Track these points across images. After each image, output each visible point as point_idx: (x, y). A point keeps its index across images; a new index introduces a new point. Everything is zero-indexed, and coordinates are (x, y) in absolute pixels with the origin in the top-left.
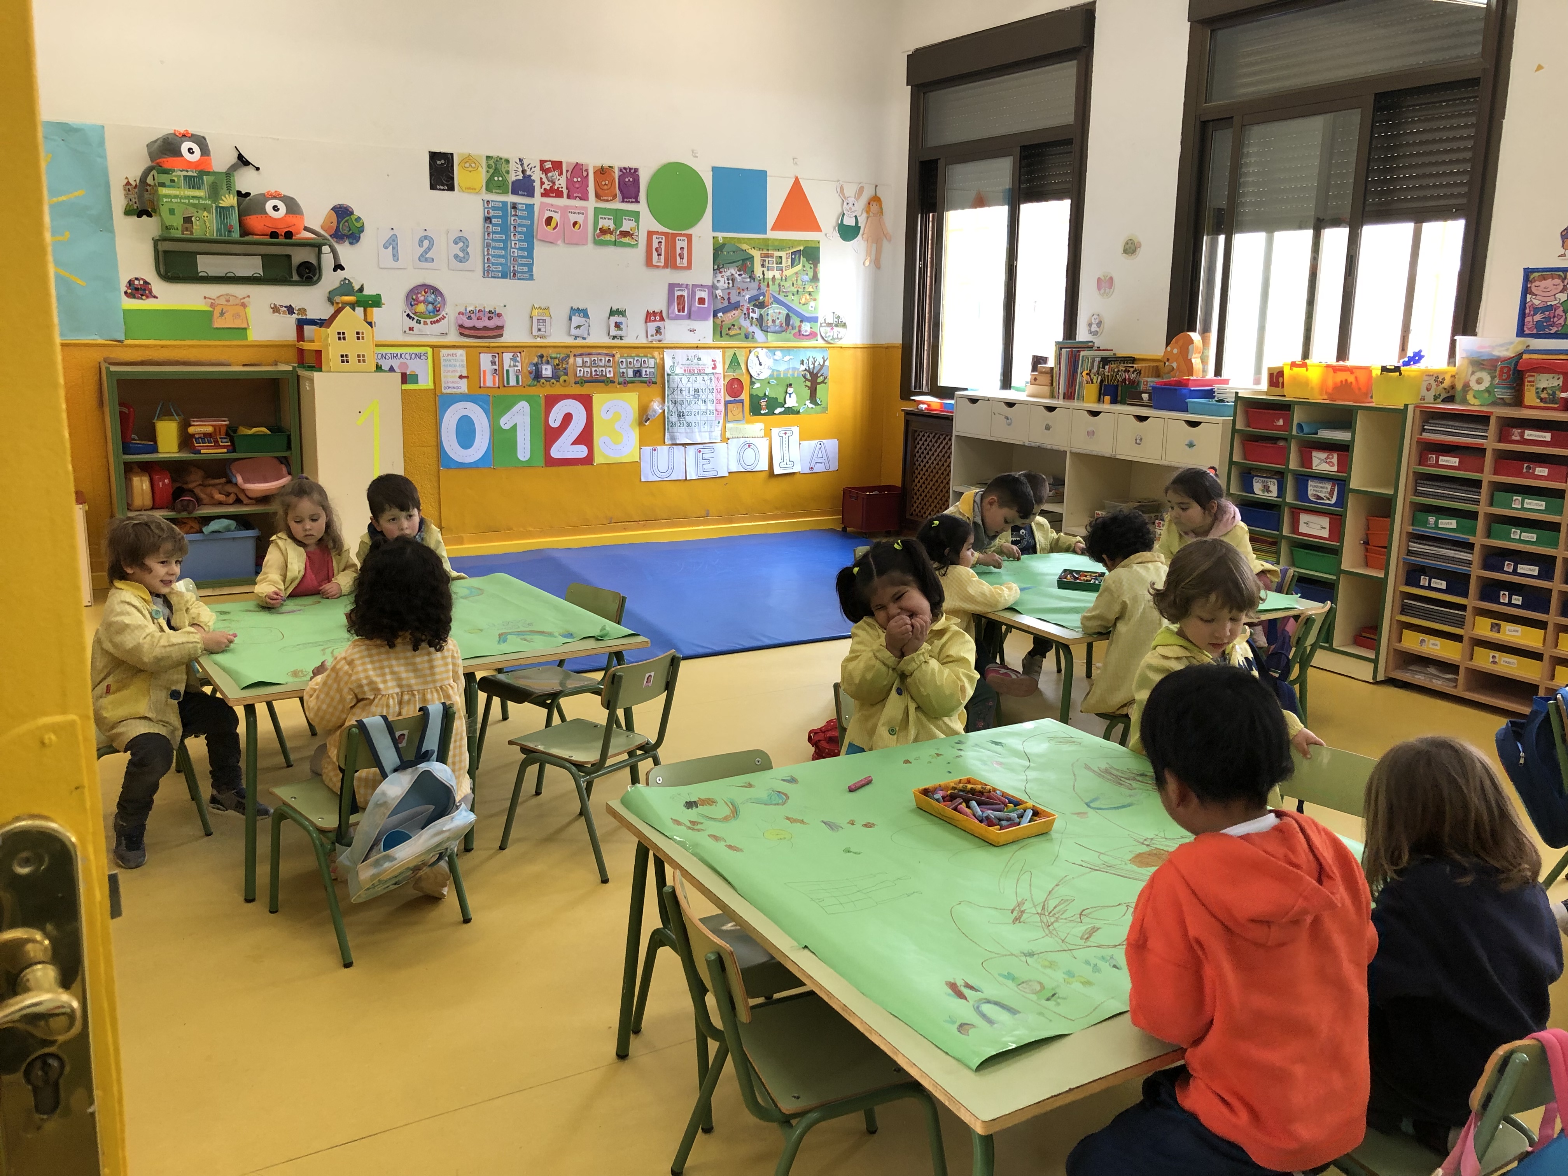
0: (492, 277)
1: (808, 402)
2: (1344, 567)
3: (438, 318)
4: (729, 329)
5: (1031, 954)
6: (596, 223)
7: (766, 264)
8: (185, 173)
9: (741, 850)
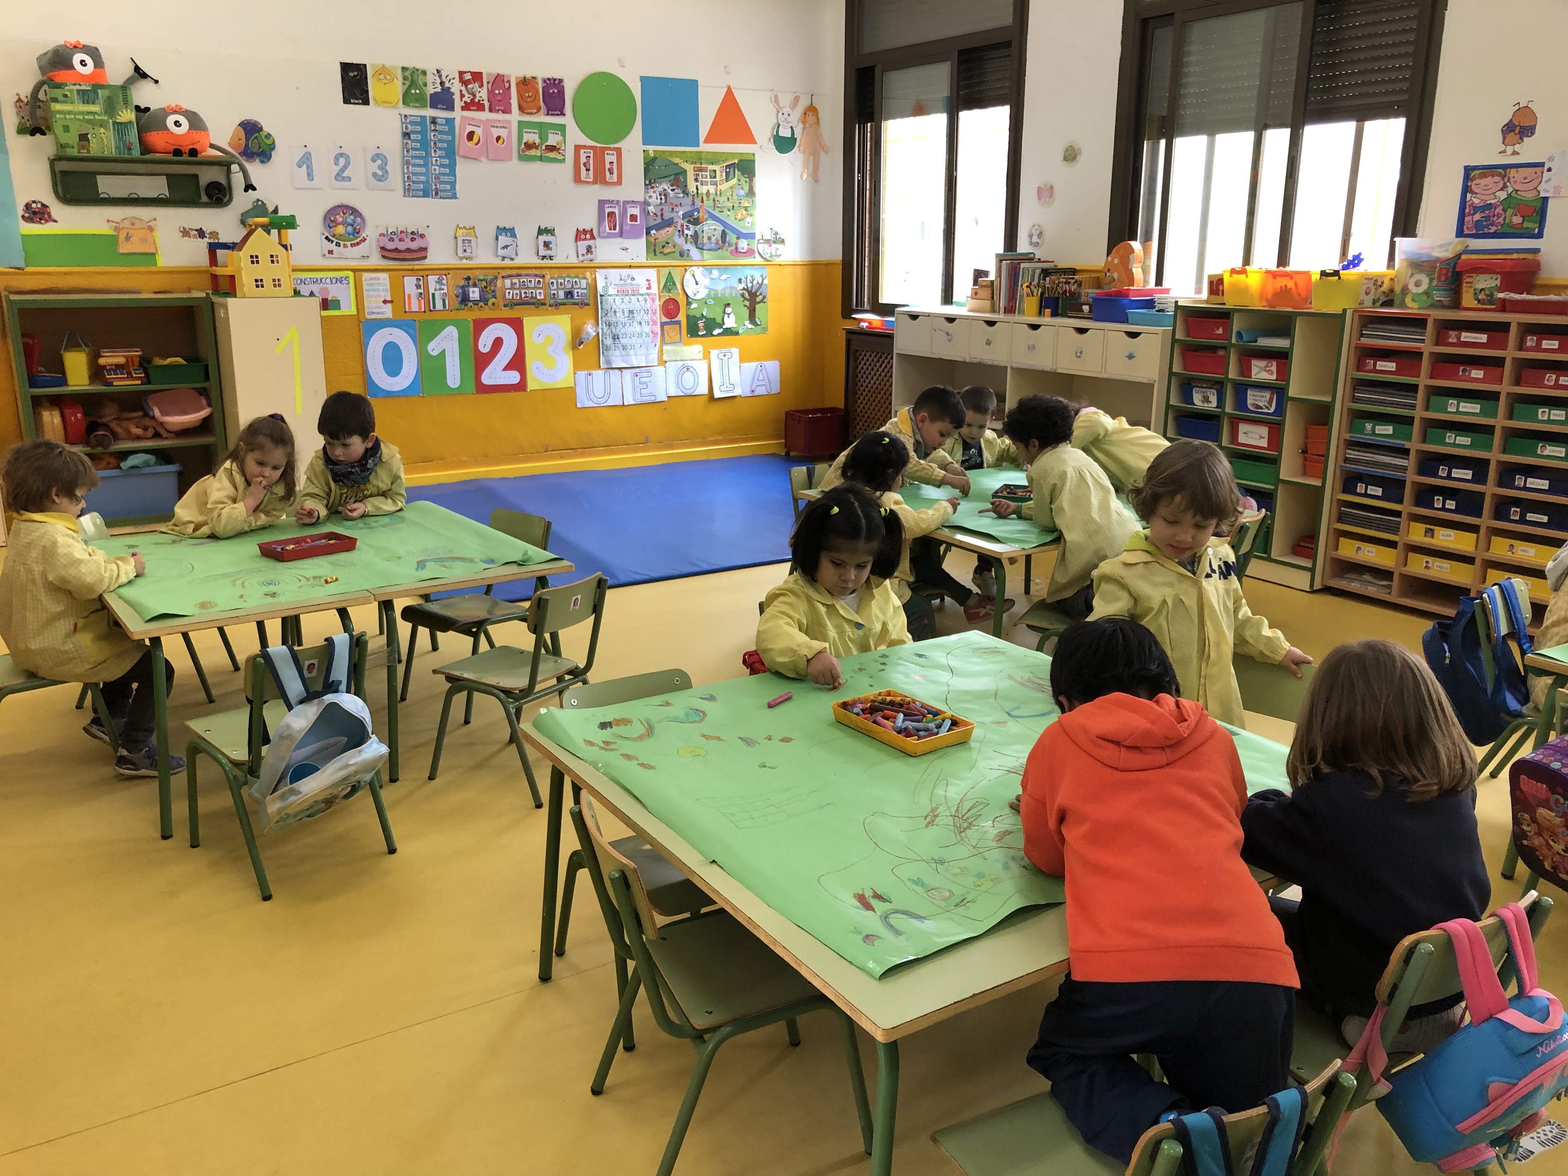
0: (413, 196)
1: (747, 323)
2: (1282, 476)
3: (358, 240)
4: (663, 247)
5: (942, 862)
6: (520, 137)
7: (700, 178)
8: (78, 87)
9: (654, 768)
